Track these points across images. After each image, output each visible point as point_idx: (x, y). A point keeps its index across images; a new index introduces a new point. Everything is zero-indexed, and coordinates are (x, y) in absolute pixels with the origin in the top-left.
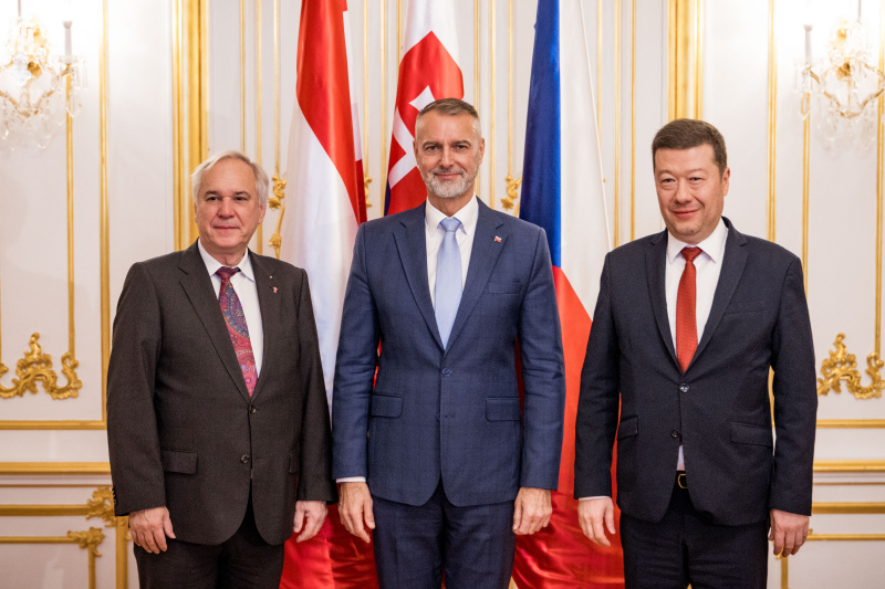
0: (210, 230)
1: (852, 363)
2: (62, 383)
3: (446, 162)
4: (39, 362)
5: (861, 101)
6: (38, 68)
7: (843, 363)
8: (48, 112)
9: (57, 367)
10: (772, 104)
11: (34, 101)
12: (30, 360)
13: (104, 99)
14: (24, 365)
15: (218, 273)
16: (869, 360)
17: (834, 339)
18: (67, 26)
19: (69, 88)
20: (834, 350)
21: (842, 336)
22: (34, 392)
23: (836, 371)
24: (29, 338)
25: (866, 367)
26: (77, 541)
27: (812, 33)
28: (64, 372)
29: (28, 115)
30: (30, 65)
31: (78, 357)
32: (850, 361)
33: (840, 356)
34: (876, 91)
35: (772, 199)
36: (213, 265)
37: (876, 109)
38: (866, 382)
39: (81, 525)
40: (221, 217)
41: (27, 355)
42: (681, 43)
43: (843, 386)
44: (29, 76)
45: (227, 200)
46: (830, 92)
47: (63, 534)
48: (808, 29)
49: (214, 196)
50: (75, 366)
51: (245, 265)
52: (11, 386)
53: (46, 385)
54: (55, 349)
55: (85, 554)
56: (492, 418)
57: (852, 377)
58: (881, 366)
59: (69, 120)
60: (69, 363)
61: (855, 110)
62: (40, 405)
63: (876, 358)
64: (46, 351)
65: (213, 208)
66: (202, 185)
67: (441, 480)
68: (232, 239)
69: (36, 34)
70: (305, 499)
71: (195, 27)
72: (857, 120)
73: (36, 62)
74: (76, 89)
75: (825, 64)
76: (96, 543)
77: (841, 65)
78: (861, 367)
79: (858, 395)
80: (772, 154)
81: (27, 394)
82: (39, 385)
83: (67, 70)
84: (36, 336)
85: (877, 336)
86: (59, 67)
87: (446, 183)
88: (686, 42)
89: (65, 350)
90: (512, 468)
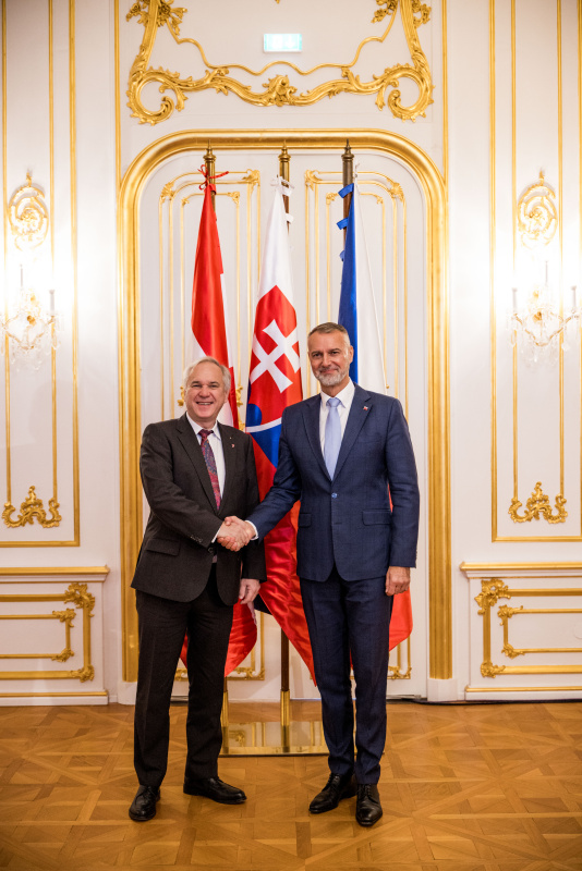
0: (194, 404)
1: (546, 500)
2: (49, 517)
3: (326, 363)
4: (35, 504)
5: (549, 336)
6: (34, 320)
7: (540, 501)
8: (40, 347)
9: (46, 507)
10: (493, 339)
11: (31, 340)
12: (29, 502)
13: (75, 339)
14: (25, 506)
15: (199, 434)
16: (557, 499)
17: (534, 486)
18: (52, 293)
19: (53, 331)
20: (535, 492)
21: (540, 484)
22: (32, 523)
23: (536, 506)
24: (28, 490)
25: (555, 503)
26: (58, 617)
27: (517, 293)
28: (50, 510)
29: (26, 349)
30: (29, 318)
31: (59, 501)
32: (545, 499)
33: (538, 496)
34: (558, 329)
35: (494, 398)
36: (197, 428)
37: (558, 340)
38: (555, 513)
39: (60, 607)
40: (201, 397)
41: (27, 500)
42: (435, 301)
43: (541, 515)
44: (28, 324)
45: (205, 387)
46: (529, 330)
47: (50, 613)
48: (515, 291)
49: (198, 385)
50: (57, 506)
51: (215, 429)
52: (17, 519)
53: (39, 519)
54: (45, 495)
55: (64, 624)
56: (367, 522)
57: (546, 509)
58: (565, 502)
59: (53, 352)
60: (53, 505)
61: (545, 341)
62: (34, 531)
63: (561, 497)
64: (39, 497)
65: (196, 391)
66: (190, 378)
67: (335, 564)
68: (208, 413)
69: (32, 299)
70: (248, 577)
71: (132, 294)
72: (546, 347)
73: (33, 316)
74: (57, 332)
75: (526, 312)
76: (71, 618)
77: (536, 313)
78: (552, 503)
79: (550, 521)
80: (493, 370)
81: (27, 524)
82: (35, 519)
83: (52, 321)
84: (33, 488)
85: (562, 484)
86: (47, 318)
87: (328, 377)
88: (439, 300)
89: (51, 497)
90: (385, 554)
